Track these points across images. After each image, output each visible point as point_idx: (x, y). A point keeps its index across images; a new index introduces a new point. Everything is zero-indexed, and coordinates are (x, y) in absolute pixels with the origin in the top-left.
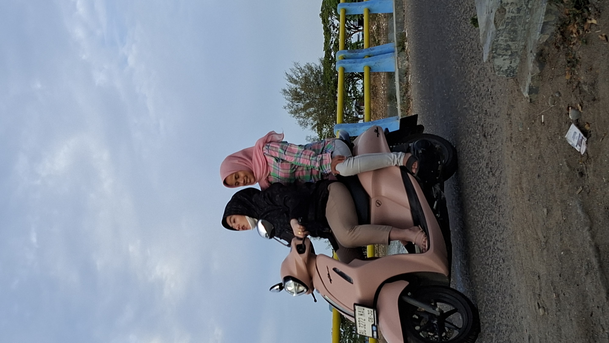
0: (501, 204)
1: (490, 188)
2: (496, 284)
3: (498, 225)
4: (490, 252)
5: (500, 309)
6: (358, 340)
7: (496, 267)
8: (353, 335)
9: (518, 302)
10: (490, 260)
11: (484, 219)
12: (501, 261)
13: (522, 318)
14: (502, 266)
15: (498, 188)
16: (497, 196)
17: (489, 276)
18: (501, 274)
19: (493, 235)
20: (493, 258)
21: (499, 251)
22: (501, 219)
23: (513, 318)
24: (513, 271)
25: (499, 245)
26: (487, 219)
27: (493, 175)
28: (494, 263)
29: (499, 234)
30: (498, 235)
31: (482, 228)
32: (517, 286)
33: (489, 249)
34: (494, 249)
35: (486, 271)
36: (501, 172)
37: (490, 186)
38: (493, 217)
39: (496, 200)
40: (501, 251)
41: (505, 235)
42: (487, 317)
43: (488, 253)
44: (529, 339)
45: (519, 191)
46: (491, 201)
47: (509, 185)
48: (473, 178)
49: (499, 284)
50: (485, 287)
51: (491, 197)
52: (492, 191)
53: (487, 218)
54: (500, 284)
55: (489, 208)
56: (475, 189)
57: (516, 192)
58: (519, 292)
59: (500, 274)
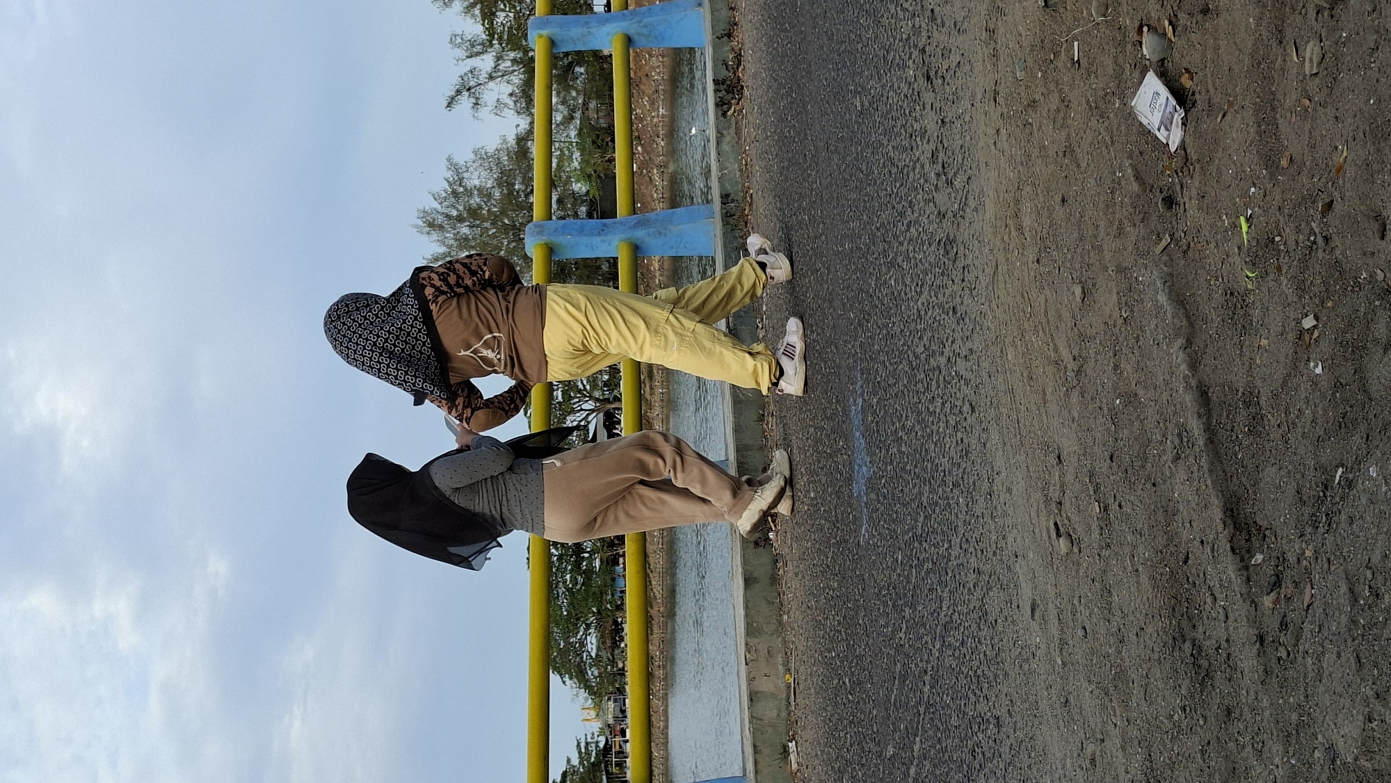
0: (967, 262)
1: (941, 215)
2: (953, 464)
3: (959, 314)
4: (938, 382)
5: (961, 530)
6: (598, 576)
7: (953, 423)
8: (584, 563)
9: (1005, 514)
10: (939, 402)
12: (966, 408)
13: (1017, 556)
14: (969, 420)
15: (960, 219)
16: (959, 239)
17: (936, 444)
18: (965, 441)
19: (948, 338)
20: (945, 398)
21: (962, 382)
22: (968, 299)
23: (995, 553)
24: (995, 436)
25: (961, 366)
26: (931, 297)
27: (950, 183)
28: (948, 411)
29: (962, 339)
30: (960, 341)
31: (920, 316)
32: (1004, 475)
33: (937, 373)
34: (950, 375)
35: (928, 430)
36: (969, 178)
37: (939, 213)
38: (948, 292)
39: (955, 250)
40: (967, 383)
41: (976, 344)
42: (930, 548)
43: (934, 383)
44: (1033, 610)
45: (1014, 233)
46: (942, 252)
47: (988, 216)
48: (898, 185)
49: (959, 465)
50: (925, 469)
51: (944, 240)
52: (946, 224)
53: (933, 294)
54: (963, 465)
55: (937, 270)
56: (902, 214)
57: (1006, 238)
58: (1009, 490)
59: (962, 440)
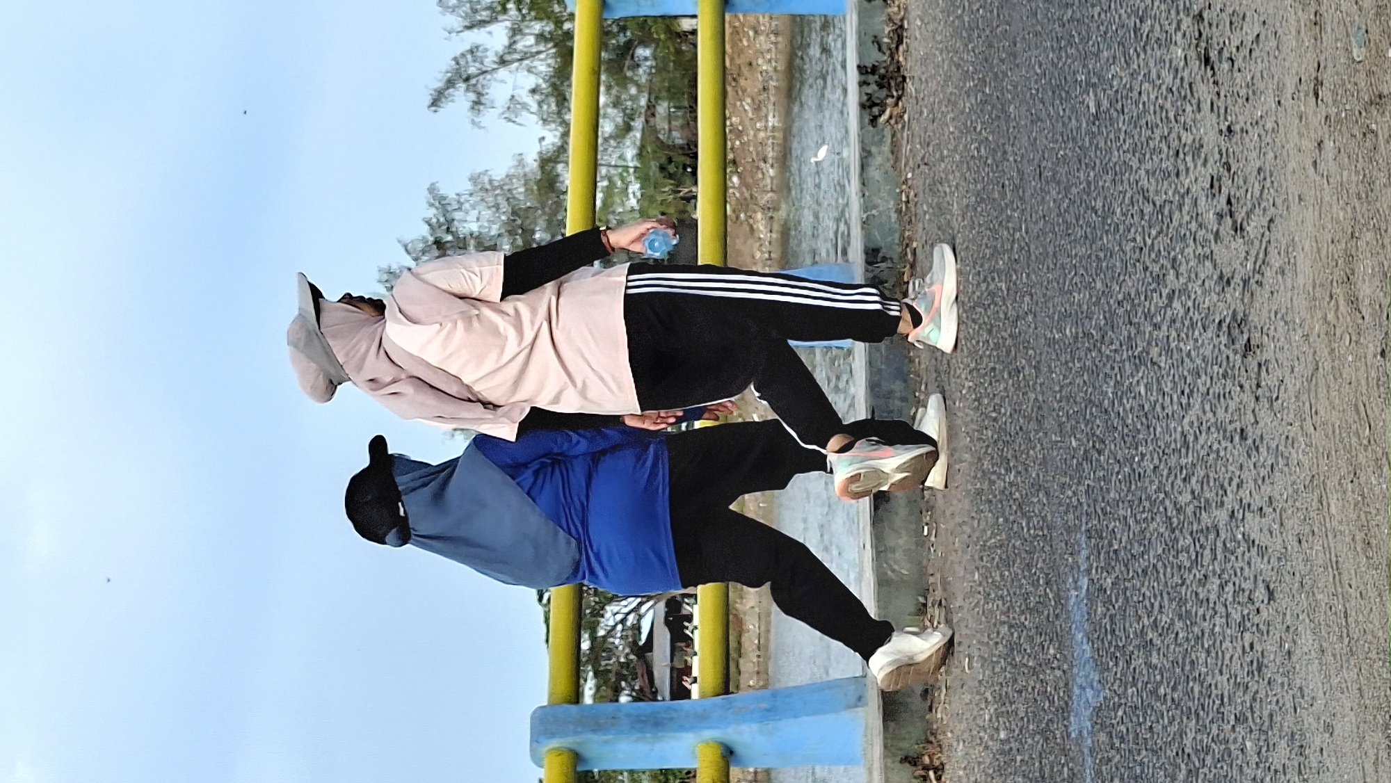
0: (1265, 356)
1: (1225, 281)
2: (1237, 685)
3: (1250, 441)
4: (1213, 551)
7: (1238, 617)
10: (1214, 584)
11: (1196, 409)
12: (1261, 594)
14: (1264, 614)
15: (1254, 286)
16: (1253, 318)
17: (1208, 652)
18: (1257, 647)
19: (1231, 479)
20: (1226, 576)
21: (1254, 551)
22: (1265, 416)
24: (1307, 641)
25: (1253, 525)
26: (1204, 412)
27: (1238, 229)
28: (1230, 596)
29: (1255, 480)
30: (1251, 484)
31: (1186, 444)
32: (1320, 702)
33: (1212, 536)
34: (1234, 539)
35: (1196, 629)
36: (1271, 221)
37: (1221, 277)
38: (1232, 405)
39: (1246, 335)
40: (1263, 551)
41: (1279, 487)
43: (1207, 552)
45: (1343, 308)
46: (1224, 339)
47: (1301, 281)
48: (1154, 232)
49: (1246, 687)
50: (1189, 694)
51: (1228, 320)
52: (1234, 294)
53: (1207, 407)
54: (1253, 687)
55: (1216, 368)
56: (1160, 279)
57: (1331, 317)
58: (1329, 728)
59: (1252, 645)
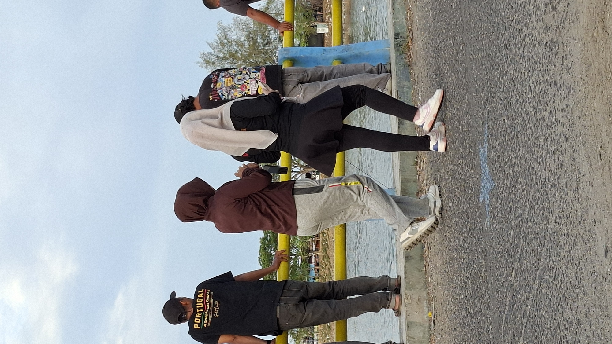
0: (565, 54)
1: (548, 28)
2: (552, 174)
3: (559, 85)
4: (542, 127)
5: (556, 212)
6: (300, 269)
7: (553, 150)
8: (292, 262)
9: (588, 199)
10: (542, 139)
11: (535, 76)
12: (563, 139)
13: (595, 223)
14: (564, 147)
15: (561, 29)
16: (560, 40)
17: (540, 164)
18: (561, 159)
19: (550, 100)
20: (548, 135)
21: (560, 125)
22: (565, 76)
23: (580, 223)
24: (582, 153)
25: (559, 116)
26: (539, 77)
27: (554, 8)
28: (549, 143)
29: (560, 99)
30: (558, 101)
31: (530, 90)
32: (588, 176)
33: (541, 122)
34: (551, 121)
35: (534, 156)
36: (569, 4)
37: (546, 27)
38: (551, 73)
39: (557, 48)
40: (563, 124)
41: (571, 101)
42: (533, 225)
43: (540, 128)
44: (606, 253)
45: (600, 31)
46: (548, 49)
47: (581, 24)
48: (517, 14)
49: (556, 174)
50: (531, 180)
51: (549, 43)
52: (552, 34)
53: (540, 75)
54: (559, 173)
55: (544, 60)
56: (520, 31)
57: (595, 34)
58: (592, 184)
59: (558, 159)
